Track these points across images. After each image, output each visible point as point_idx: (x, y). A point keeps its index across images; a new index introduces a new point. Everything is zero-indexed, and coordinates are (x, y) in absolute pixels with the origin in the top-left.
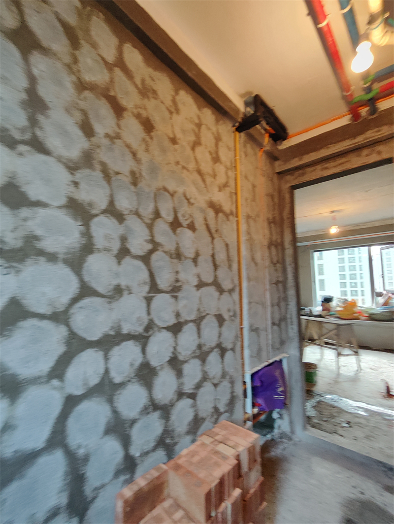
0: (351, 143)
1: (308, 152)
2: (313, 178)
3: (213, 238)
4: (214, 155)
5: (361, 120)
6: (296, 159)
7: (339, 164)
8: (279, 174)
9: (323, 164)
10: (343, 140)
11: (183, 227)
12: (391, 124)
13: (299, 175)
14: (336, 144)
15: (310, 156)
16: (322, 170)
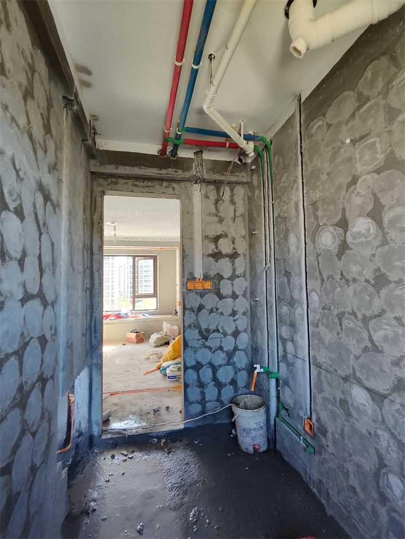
0: (157, 172)
1: (124, 164)
3: (41, 234)
4: (45, 122)
5: (165, 156)
6: (112, 165)
7: (146, 186)
8: (92, 173)
9: (134, 181)
10: (152, 167)
11: (9, 210)
12: (184, 170)
13: (112, 183)
14: (147, 168)
15: (126, 169)
16: (133, 185)
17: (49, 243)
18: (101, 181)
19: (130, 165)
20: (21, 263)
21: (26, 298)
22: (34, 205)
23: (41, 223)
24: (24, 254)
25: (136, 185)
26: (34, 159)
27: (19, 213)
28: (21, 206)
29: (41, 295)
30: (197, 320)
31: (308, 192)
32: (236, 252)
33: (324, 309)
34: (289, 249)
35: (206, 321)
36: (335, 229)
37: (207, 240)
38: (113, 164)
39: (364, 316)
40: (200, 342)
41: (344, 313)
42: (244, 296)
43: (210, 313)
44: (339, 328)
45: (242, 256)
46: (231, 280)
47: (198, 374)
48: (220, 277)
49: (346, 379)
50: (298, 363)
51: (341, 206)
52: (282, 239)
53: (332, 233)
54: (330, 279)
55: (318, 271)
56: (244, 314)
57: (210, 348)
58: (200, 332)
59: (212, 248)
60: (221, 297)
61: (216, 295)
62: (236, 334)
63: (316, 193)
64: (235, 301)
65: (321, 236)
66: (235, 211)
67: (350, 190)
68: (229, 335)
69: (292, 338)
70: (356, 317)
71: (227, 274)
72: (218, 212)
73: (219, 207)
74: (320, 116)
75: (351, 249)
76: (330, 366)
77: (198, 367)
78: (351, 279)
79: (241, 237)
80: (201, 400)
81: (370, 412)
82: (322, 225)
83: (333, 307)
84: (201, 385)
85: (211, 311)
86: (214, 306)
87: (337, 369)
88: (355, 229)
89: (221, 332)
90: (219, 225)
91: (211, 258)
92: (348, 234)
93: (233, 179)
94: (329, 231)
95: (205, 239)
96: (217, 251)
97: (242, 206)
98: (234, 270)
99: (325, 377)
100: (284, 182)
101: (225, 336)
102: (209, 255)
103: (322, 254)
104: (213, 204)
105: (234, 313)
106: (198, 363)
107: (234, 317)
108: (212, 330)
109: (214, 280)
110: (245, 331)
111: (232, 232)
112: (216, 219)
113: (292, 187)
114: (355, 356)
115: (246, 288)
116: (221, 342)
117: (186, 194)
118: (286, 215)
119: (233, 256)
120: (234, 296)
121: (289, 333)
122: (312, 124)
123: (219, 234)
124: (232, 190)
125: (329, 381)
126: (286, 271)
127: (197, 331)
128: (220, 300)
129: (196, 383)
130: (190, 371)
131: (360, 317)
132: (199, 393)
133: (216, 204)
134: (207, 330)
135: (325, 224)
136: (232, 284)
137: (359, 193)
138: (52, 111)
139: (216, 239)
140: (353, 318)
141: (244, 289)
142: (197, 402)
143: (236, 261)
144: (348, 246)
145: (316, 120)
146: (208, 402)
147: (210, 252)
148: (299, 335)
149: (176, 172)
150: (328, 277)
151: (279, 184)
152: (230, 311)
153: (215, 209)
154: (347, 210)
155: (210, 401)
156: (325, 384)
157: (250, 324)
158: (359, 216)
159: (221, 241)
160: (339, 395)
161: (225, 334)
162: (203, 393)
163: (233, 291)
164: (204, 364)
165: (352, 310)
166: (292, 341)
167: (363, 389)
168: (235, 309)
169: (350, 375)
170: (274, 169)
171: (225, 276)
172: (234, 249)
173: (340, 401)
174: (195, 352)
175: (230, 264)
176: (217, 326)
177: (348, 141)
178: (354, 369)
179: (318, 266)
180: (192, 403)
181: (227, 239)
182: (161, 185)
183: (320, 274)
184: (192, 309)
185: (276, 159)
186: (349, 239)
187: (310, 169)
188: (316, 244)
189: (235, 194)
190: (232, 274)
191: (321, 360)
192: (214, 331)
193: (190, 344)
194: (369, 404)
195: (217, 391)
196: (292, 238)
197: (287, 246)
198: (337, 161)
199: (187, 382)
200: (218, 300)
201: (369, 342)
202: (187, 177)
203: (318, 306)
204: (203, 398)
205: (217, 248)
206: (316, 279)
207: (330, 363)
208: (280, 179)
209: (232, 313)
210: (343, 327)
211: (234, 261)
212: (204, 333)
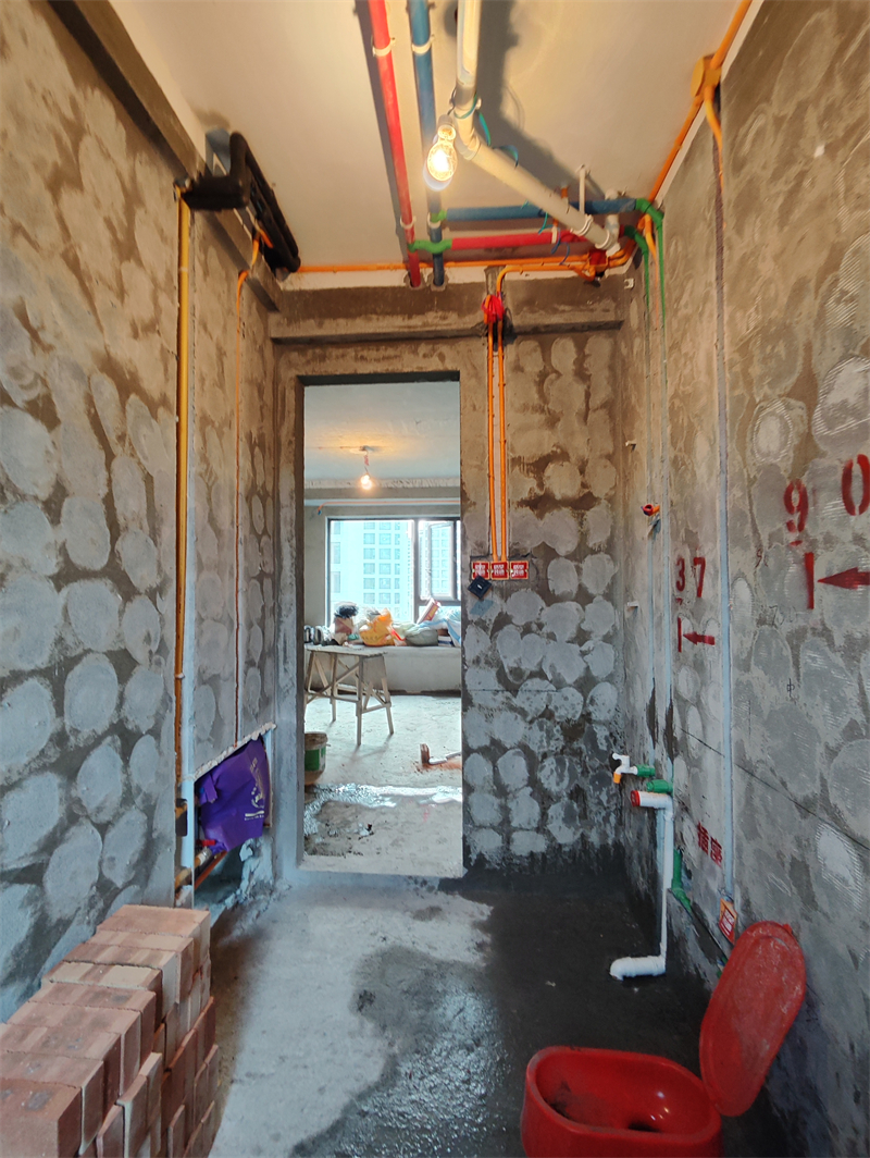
0: (403, 324)
1: (334, 314)
2: (340, 371)
3: (110, 456)
4: (120, 236)
5: (421, 286)
6: (312, 321)
7: (384, 358)
8: (276, 341)
9: (359, 348)
10: (393, 313)
11: (12, 404)
12: (461, 313)
13: (314, 359)
14: (381, 318)
15: (338, 325)
16: (356, 359)
17: (139, 476)
18: (294, 356)
19: (348, 316)
20: (53, 508)
21: (68, 574)
22: (90, 401)
23: (112, 437)
24: (60, 492)
25: (362, 358)
26: (85, 307)
27: (44, 411)
28: (48, 399)
29: (115, 573)
30: (493, 648)
31: (732, 318)
32: (590, 494)
33: (761, 622)
34: (694, 474)
35: (514, 651)
36: (788, 407)
37: (517, 468)
38: (314, 318)
39: (849, 638)
40: (500, 697)
41: (804, 630)
42: (608, 596)
43: (523, 635)
44: (792, 670)
45: (604, 502)
46: (576, 560)
47: (495, 766)
48: (549, 553)
49: (805, 807)
50: (709, 760)
51: (801, 339)
52: (680, 450)
53: (781, 417)
54: (775, 544)
55: (749, 525)
56: (607, 639)
57: (523, 713)
58: (501, 676)
59: (528, 486)
60: (550, 598)
61: (538, 593)
62: (586, 684)
63: (749, 316)
64: (584, 609)
65: (758, 430)
66: (588, 395)
67: (824, 287)
68: (570, 686)
69: (698, 696)
70: (831, 643)
71: (566, 546)
72: (546, 402)
73: (548, 389)
74: (759, 103)
75: (823, 455)
76: (773, 771)
77: (494, 750)
78: (820, 538)
79: (601, 457)
80: (501, 824)
81: (856, 900)
82: (760, 402)
83: (780, 617)
84: (501, 791)
85: (527, 630)
86: (533, 618)
87: (787, 779)
88: (834, 398)
89: (550, 677)
90: (546, 433)
91: (527, 510)
92: (817, 413)
93: (580, 318)
94: (772, 414)
95: (513, 466)
96: (541, 493)
97: (605, 382)
98: (584, 536)
99: (763, 799)
100: (686, 306)
101: (558, 688)
102: (523, 503)
103: (758, 476)
104: (532, 384)
105: (581, 637)
106: (494, 742)
107: (581, 645)
108: (528, 673)
109: (535, 560)
110: (610, 679)
111: (579, 446)
112: (538, 418)
113: (701, 315)
114: (827, 747)
115: (614, 578)
116: (550, 699)
117: (469, 366)
118: (689, 389)
119: (582, 503)
120: (584, 597)
121: (691, 685)
122: (742, 131)
123: (546, 453)
124: (580, 347)
125: (770, 810)
126: (688, 532)
127: (493, 672)
128: (548, 605)
129: (490, 786)
130: (476, 758)
131: (839, 641)
132: (496, 807)
133: (540, 384)
134: (517, 672)
135: (765, 398)
136: (579, 570)
137: (844, 293)
138: (139, 214)
139: (539, 466)
140: (822, 642)
141: (608, 581)
142: (493, 828)
143: (589, 514)
144: (815, 446)
145: (753, 116)
146: (515, 830)
147: (525, 495)
148: (712, 690)
149: (444, 318)
150: (771, 537)
151: (676, 311)
152: (571, 632)
153: (536, 396)
154: (817, 346)
155: (521, 829)
156: (761, 819)
157: (622, 664)
158: (845, 357)
159: (551, 469)
160: (790, 849)
161: (559, 684)
162: (505, 810)
163: (580, 586)
164: (508, 747)
165: (823, 624)
166: (698, 704)
167: (844, 839)
168: (585, 627)
169: (815, 795)
170: (667, 276)
171: (562, 551)
172: (584, 485)
173: (792, 865)
174: (489, 717)
175: (573, 522)
176: (540, 664)
177: (819, 151)
178: (823, 781)
179: (751, 510)
180: (481, 827)
181: (566, 463)
182: (415, 352)
183: (755, 531)
184: (481, 624)
185: (672, 249)
186: (820, 428)
187: (737, 256)
188: (748, 453)
189: (589, 355)
190: (579, 545)
191: (753, 754)
192: (532, 675)
193: (476, 701)
194: (856, 880)
195: (537, 808)
196: (701, 445)
197: (690, 467)
198: (797, 214)
199: (470, 781)
200: (544, 604)
201: (859, 709)
202: (470, 326)
203: (749, 614)
204: (506, 821)
205: (541, 485)
206: (746, 547)
207: (772, 763)
208: (678, 300)
209: (577, 637)
210: (802, 671)
211: (583, 515)
212: (510, 678)
